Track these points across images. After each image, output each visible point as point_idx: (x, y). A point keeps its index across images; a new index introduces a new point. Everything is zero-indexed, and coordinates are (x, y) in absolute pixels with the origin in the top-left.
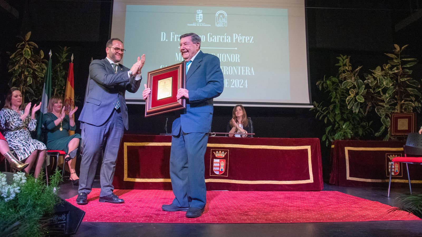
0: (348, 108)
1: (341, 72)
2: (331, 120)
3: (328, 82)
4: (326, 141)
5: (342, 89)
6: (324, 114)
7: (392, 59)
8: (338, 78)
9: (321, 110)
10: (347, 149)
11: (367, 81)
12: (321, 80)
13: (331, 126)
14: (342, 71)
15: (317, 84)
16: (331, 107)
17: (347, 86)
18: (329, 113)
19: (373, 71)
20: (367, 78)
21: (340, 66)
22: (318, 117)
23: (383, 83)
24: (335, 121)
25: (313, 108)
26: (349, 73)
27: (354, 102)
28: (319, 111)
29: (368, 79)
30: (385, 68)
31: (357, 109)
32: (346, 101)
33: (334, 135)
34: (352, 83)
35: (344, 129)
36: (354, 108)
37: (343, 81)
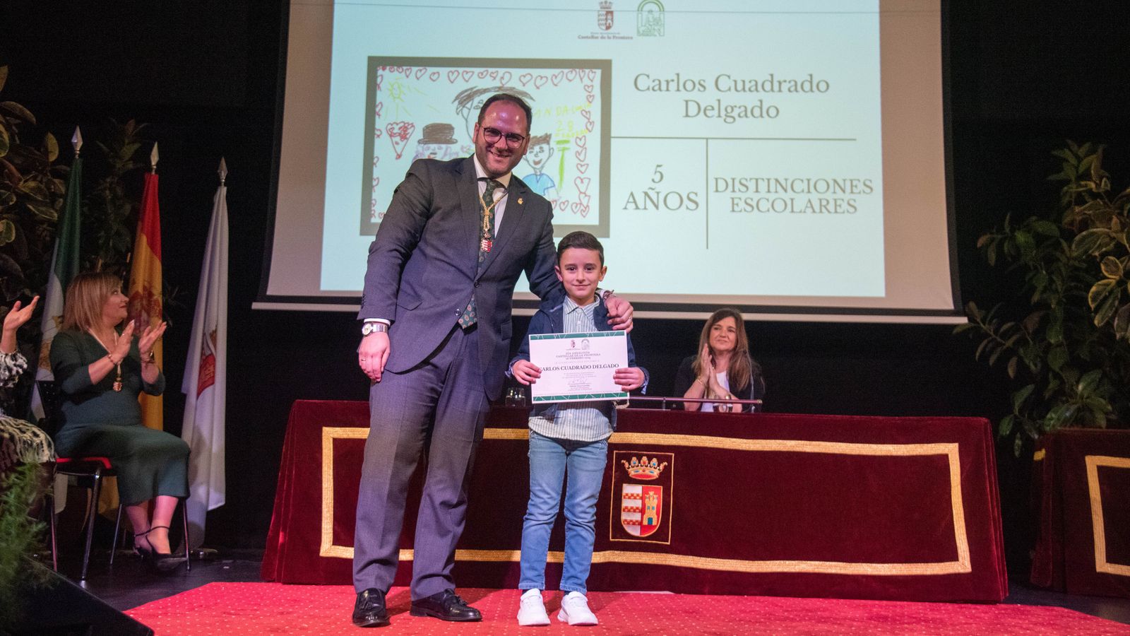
0: (1096, 322)
1: (1070, 203)
2: (1033, 367)
3: (1021, 237)
4: (1012, 437)
5: (1075, 259)
6: (1004, 345)
8: (1058, 221)
9: (996, 332)
10: (1093, 463)
12: (995, 231)
13: (1030, 388)
14: (1071, 197)
15: (981, 242)
16: (1032, 322)
17: (1090, 248)
18: (1022, 342)
21: (1067, 182)
24: (1046, 368)
25: (965, 324)
26: (1102, 203)
27: (1117, 303)
28: (986, 335)
32: (1090, 300)
33: (1043, 417)
34: (1109, 236)
35: (1082, 397)
36: (1117, 325)
37: (1076, 231)
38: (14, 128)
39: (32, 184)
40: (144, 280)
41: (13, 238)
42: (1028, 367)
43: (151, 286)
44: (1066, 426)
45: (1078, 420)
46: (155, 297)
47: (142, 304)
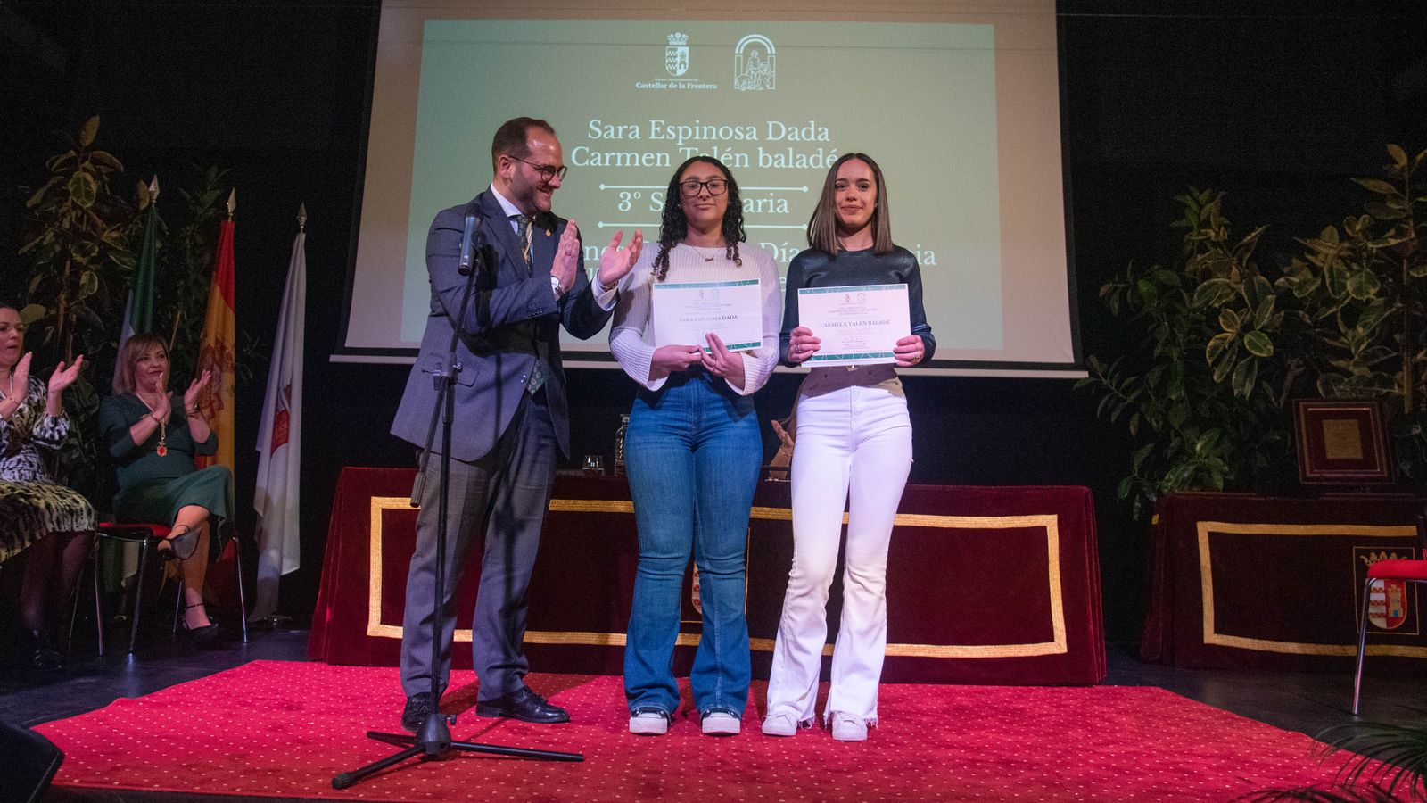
0: (1215, 378)
1: (1191, 252)
2: (1154, 424)
3: (1144, 287)
4: (1129, 502)
5: (1195, 310)
6: (1125, 401)
7: (1381, 198)
8: (1180, 270)
9: (1117, 387)
10: (1204, 529)
11: (1287, 280)
12: (1117, 279)
13: (1151, 447)
14: (1193, 245)
15: (1103, 291)
16: (1153, 377)
17: (1211, 299)
18: (1144, 398)
19: (1308, 243)
20: (1286, 270)
21: (1190, 229)
22: (1107, 412)
23: (1344, 287)
24: (1167, 425)
25: (1086, 379)
26: (1221, 252)
27: (1234, 357)
28: (1108, 390)
29: (1291, 273)
30: (1352, 229)
31: (1247, 384)
32: (1207, 355)
33: (1162, 478)
34: (1230, 287)
35: (1200, 456)
36: (1236, 380)
37: (1198, 280)
38: (104, 177)
39: (115, 234)
40: (217, 333)
41: (96, 290)
42: (1150, 424)
43: (224, 339)
44: (1182, 490)
45: (1195, 480)
46: (227, 351)
47: (214, 358)
